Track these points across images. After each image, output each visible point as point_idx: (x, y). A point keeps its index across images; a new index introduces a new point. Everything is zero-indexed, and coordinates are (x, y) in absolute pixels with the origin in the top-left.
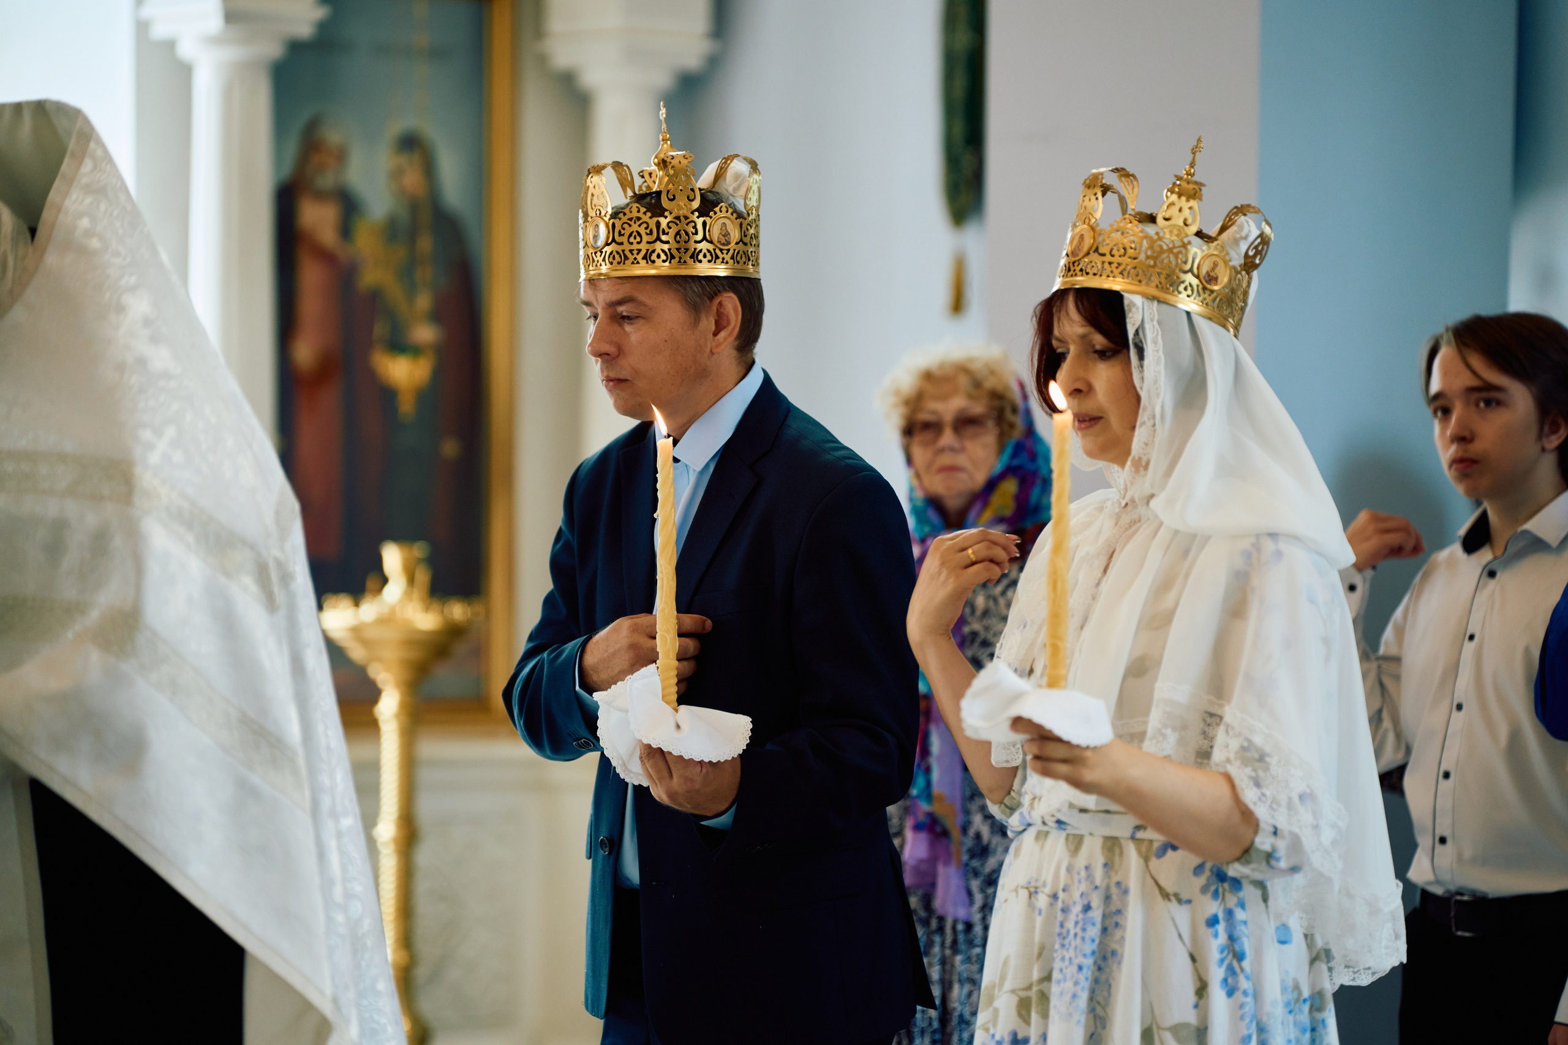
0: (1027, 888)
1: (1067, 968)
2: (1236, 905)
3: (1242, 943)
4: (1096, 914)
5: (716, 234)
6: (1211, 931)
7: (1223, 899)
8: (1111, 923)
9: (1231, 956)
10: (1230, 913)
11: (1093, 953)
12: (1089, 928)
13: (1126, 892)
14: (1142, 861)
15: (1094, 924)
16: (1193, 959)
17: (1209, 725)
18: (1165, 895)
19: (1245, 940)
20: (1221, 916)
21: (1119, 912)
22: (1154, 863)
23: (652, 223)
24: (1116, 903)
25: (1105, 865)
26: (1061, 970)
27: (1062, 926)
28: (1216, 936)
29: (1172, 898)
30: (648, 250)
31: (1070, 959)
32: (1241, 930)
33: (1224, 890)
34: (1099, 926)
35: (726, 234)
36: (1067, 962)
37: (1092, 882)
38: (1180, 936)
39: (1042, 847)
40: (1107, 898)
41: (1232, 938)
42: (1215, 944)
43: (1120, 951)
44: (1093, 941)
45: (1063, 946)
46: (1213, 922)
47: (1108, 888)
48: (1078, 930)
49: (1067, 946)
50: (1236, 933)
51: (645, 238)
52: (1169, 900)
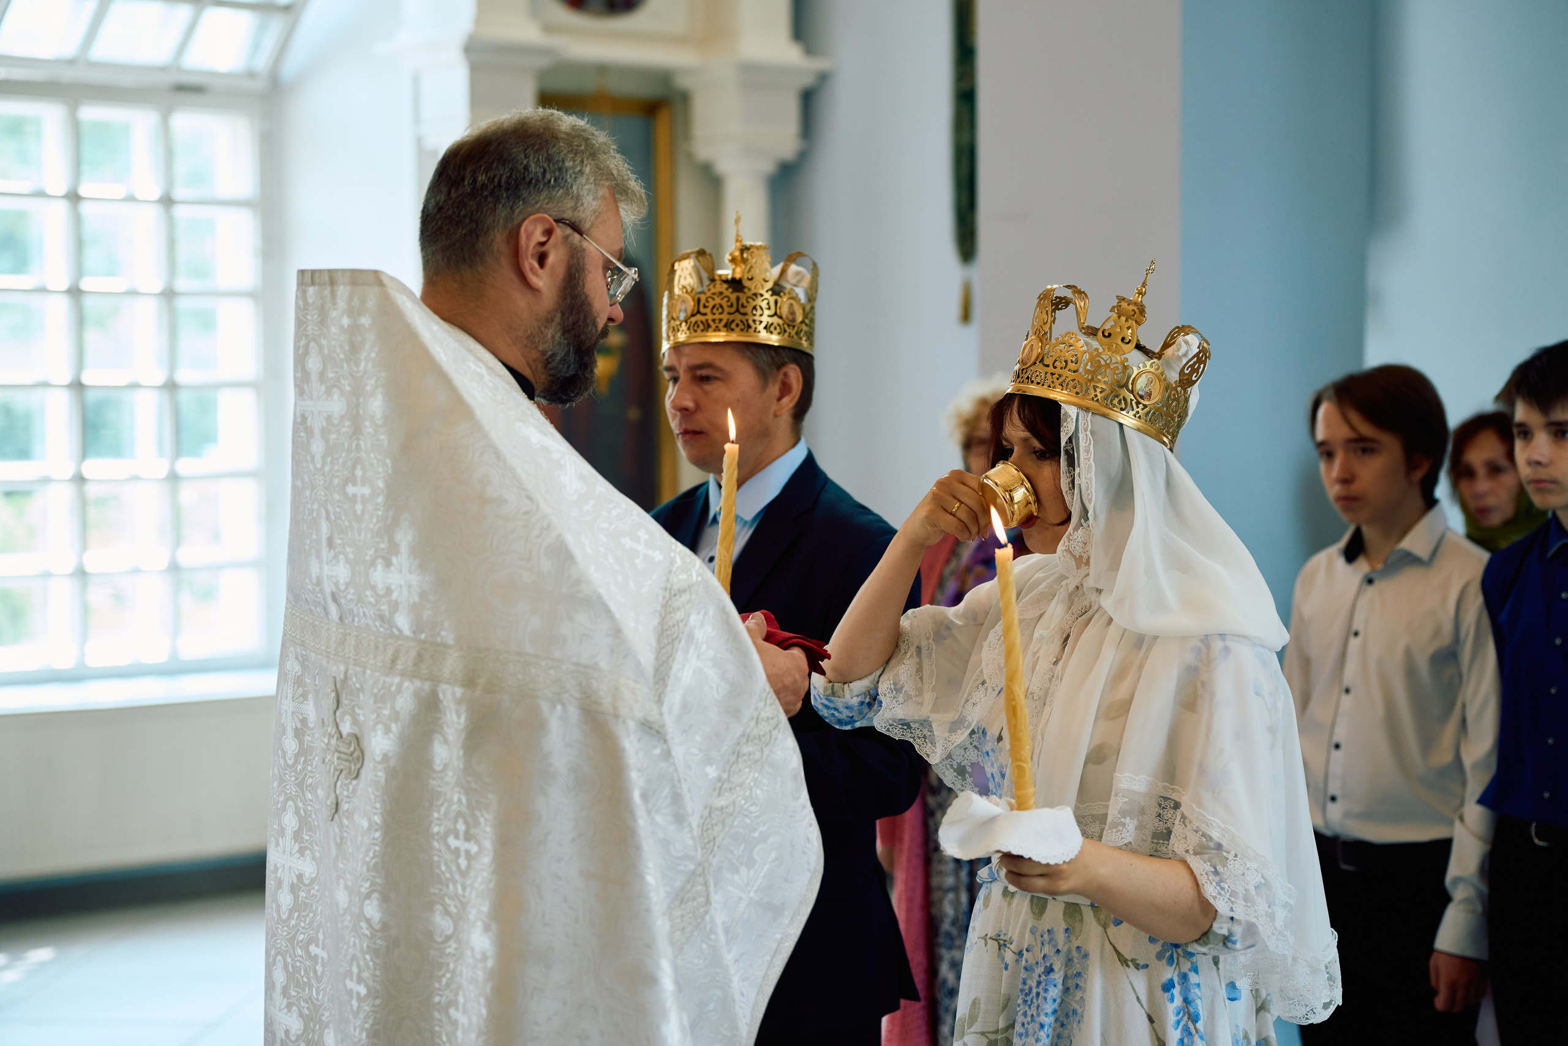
0: (996, 940)
1: (1028, 1023)
2: (1190, 970)
3: (1196, 1005)
4: (1058, 976)
5: (785, 311)
6: (1166, 995)
7: (1178, 964)
8: (1073, 985)
9: (1186, 1018)
10: (1184, 977)
11: (1055, 1012)
12: (1051, 989)
13: (1086, 956)
14: (1100, 929)
15: (1055, 986)
16: (1151, 1020)
17: (1163, 808)
18: (1124, 961)
19: (1198, 1001)
20: (1176, 980)
21: (1079, 975)
22: (1112, 930)
23: (733, 297)
24: (1077, 967)
25: (1067, 930)
26: (1023, 1025)
27: (1024, 983)
28: (1172, 1000)
29: (1130, 963)
30: (728, 320)
31: (1032, 1015)
32: (1195, 992)
33: (1178, 955)
34: (1060, 987)
35: (793, 313)
36: (1029, 1019)
37: (1055, 946)
38: (1138, 998)
39: (1010, 904)
40: (1069, 961)
41: (1186, 1001)
42: (1171, 1009)
43: (1079, 1011)
44: (1055, 1001)
45: (1025, 1001)
46: (1168, 987)
47: (1069, 951)
48: (1041, 990)
49: (1029, 1003)
50: (1191, 996)
51: (727, 310)
52: (1128, 966)
